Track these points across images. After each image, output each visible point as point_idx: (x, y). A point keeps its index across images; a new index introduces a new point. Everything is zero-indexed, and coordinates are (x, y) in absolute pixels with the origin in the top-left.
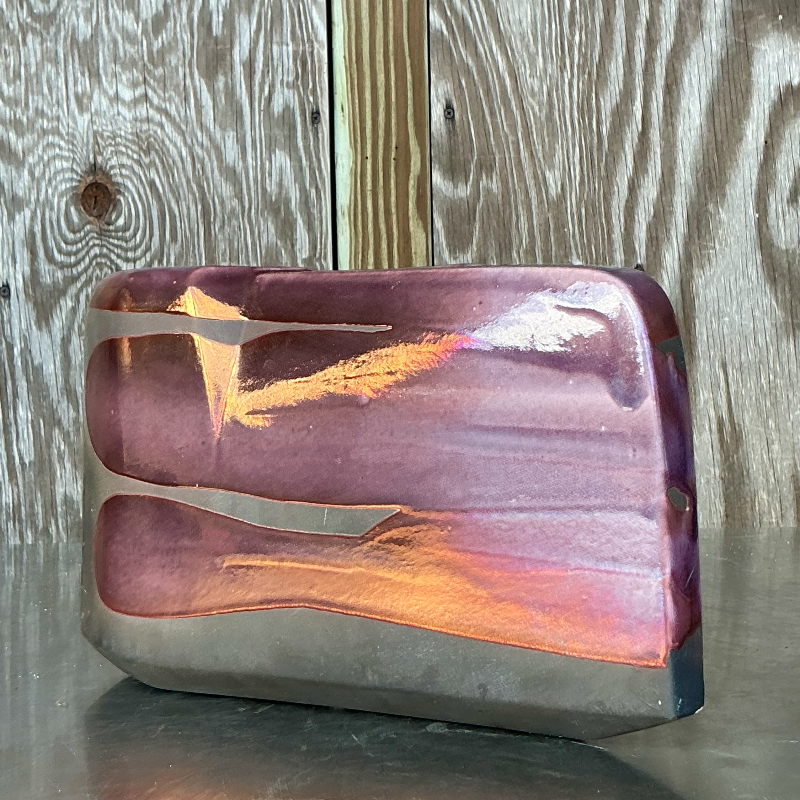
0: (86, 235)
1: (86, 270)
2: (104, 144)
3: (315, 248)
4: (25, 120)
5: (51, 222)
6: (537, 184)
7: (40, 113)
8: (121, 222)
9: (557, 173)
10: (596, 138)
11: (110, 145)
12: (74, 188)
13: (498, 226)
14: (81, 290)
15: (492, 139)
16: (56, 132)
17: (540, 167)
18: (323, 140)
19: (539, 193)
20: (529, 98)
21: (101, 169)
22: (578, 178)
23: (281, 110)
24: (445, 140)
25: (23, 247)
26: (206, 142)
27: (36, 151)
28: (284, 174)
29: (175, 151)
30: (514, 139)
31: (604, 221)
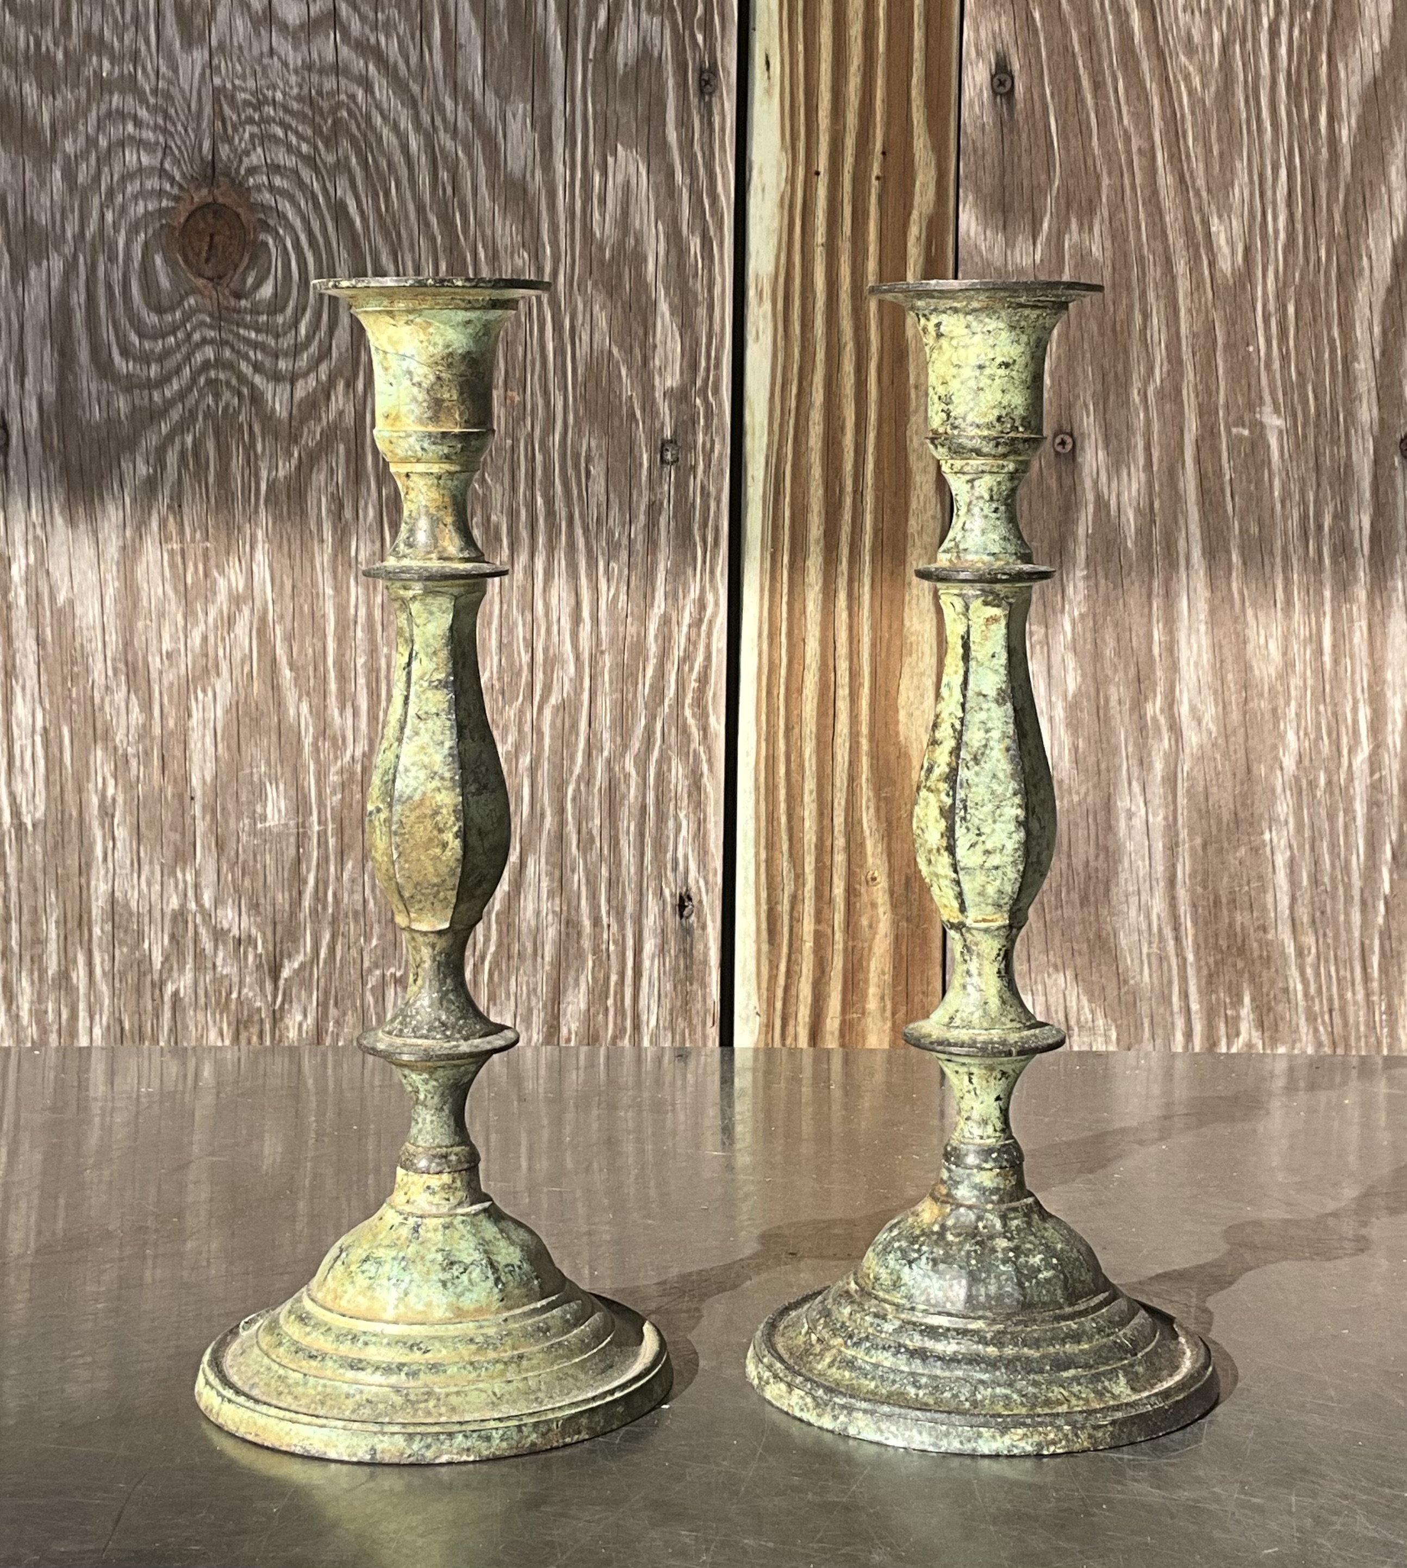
0: (187, 317)
1: (182, 395)
2: (234, 117)
3: (694, 366)
4: (60, 56)
5: (109, 287)
6: (1192, 247)
7: (94, 43)
8: (267, 291)
9: (1235, 223)
10: (1324, 151)
11: (250, 120)
12: (161, 212)
13: (1102, 335)
14: (170, 438)
15: (1095, 141)
16: (130, 85)
17: (1200, 209)
18: (723, 129)
19: (1194, 266)
20: (1183, 58)
21: (227, 174)
22: (1282, 236)
23: (632, 59)
24: (989, 141)
25: (44, 338)
26: (463, 122)
27: (81, 127)
28: (632, 199)
29: (394, 141)
30: (1146, 146)
31: (1336, 333)
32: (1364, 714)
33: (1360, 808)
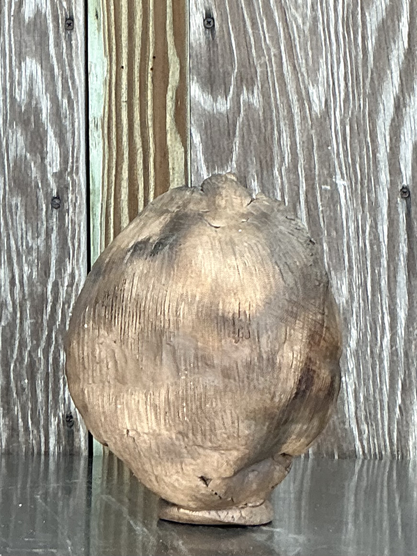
3: (66, 161)
6: (300, 100)
9: (320, 88)
10: (361, 54)
13: (259, 142)
15: (253, 51)
17: (304, 82)
18: (77, 47)
19: (302, 108)
20: (293, 11)
22: (343, 94)
23: (32, 16)
24: (204, 50)
28: (34, 83)
30: (277, 52)
31: (369, 139)
32: (387, 319)
33: (386, 364)
